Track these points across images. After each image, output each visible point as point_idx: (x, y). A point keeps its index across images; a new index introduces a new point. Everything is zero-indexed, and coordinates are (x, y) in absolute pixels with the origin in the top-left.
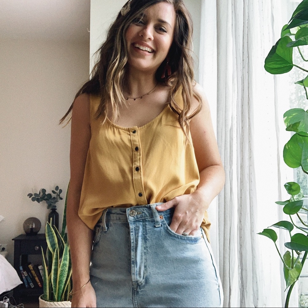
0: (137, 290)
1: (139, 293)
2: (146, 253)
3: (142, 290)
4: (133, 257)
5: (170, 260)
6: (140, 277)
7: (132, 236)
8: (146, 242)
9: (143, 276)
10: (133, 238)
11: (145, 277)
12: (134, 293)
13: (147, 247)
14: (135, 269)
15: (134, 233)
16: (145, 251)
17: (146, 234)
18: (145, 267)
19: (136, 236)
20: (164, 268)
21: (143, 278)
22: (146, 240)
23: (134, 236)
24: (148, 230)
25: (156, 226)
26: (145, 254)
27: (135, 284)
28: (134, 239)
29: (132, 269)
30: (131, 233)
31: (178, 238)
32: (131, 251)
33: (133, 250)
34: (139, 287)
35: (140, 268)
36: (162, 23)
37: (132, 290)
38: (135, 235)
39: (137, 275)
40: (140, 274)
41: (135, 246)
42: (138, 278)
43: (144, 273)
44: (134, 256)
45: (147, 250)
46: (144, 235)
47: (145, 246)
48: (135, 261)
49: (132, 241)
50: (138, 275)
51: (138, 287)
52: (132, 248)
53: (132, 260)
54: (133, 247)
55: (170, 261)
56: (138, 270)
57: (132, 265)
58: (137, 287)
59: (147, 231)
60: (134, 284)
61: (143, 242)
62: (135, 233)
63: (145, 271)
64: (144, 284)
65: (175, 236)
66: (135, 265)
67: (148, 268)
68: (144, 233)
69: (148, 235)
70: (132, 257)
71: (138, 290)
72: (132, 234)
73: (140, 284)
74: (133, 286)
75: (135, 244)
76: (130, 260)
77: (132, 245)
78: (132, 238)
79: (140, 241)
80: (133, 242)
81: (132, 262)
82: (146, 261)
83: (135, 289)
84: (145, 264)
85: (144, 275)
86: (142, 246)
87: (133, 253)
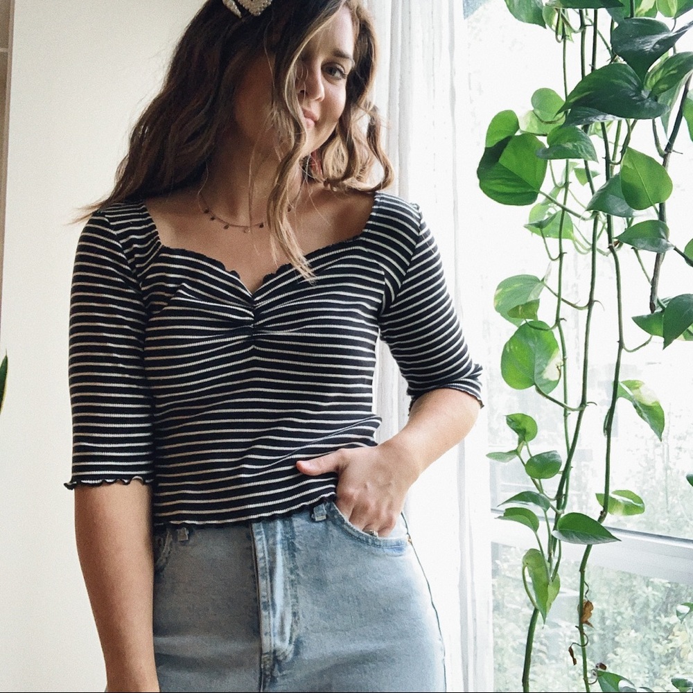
0: (271, 673)
1: (277, 682)
2: (296, 582)
3: (284, 673)
4: (265, 594)
5: (352, 597)
6: (283, 640)
7: (259, 542)
8: (294, 556)
9: (291, 638)
10: (263, 548)
11: (294, 640)
12: (265, 682)
13: (296, 568)
14: (271, 622)
15: (264, 536)
16: (293, 577)
17: (294, 537)
18: (294, 614)
19: (271, 542)
20: (338, 615)
21: (290, 643)
22: (294, 550)
23: (265, 542)
24: (298, 527)
25: (317, 519)
26: (292, 585)
27: (269, 660)
28: (266, 549)
29: (264, 622)
30: (257, 538)
31: (367, 542)
32: (260, 578)
33: (264, 577)
34: (279, 665)
35: (282, 619)
36: (338, 58)
37: (258, 676)
38: (268, 541)
39: (274, 636)
40: (282, 633)
41: (268, 566)
42: (278, 643)
43: (292, 630)
44: (267, 592)
45: (298, 575)
46: (288, 539)
47: (292, 566)
48: (270, 603)
49: (260, 555)
50: (277, 635)
51: (277, 666)
52: (260, 572)
53: (263, 600)
54: (262, 568)
55: (350, 599)
56: (278, 624)
57: (264, 613)
58: (274, 665)
59: (295, 530)
60: (266, 660)
61: (288, 556)
62: (266, 537)
63: (293, 624)
64: (291, 656)
65: (361, 537)
66: (271, 612)
67: (301, 616)
68: (288, 536)
69: (297, 540)
70: (263, 593)
71: (277, 673)
72: (260, 540)
73: (281, 658)
74: (262, 665)
75: (267, 562)
76: (257, 600)
77: (261, 564)
78: (259, 547)
79: (280, 554)
80: (264, 558)
81: (262, 606)
82: (295, 600)
83: (268, 673)
84: (296, 608)
85: (291, 634)
86: (284, 566)
87: (263, 584)
